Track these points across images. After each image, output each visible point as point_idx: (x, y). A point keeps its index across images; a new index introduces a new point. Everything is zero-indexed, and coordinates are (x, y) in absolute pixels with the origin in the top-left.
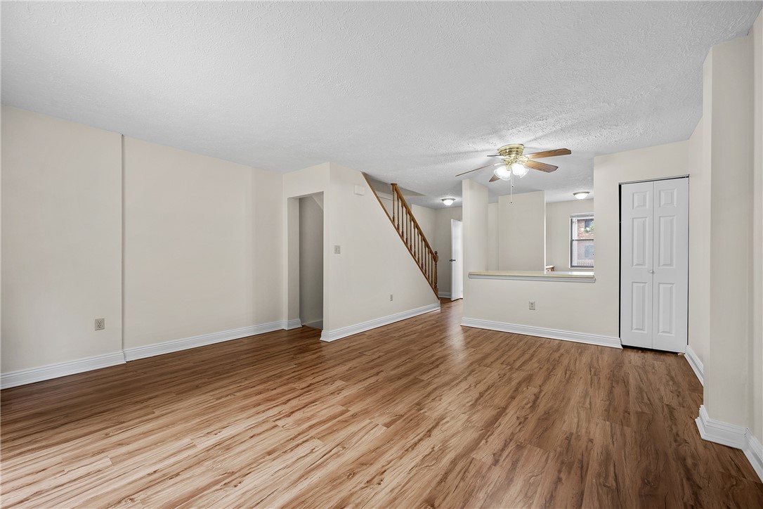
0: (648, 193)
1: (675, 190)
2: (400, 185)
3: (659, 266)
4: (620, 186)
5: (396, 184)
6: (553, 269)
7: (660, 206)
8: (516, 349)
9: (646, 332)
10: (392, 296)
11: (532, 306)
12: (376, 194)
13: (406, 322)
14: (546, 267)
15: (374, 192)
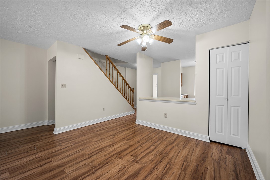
0: (225, 54)
1: (241, 52)
2: (110, 56)
3: (231, 96)
4: (209, 51)
5: (108, 56)
6: (187, 96)
7: (232, 61)
8: (150, 141)
9: (223, 134)
10: (104, 109)
11: (166, 116)
12: (93, 59)
13: (110, 121)
14: (181, 95)
15: (91, 58)
